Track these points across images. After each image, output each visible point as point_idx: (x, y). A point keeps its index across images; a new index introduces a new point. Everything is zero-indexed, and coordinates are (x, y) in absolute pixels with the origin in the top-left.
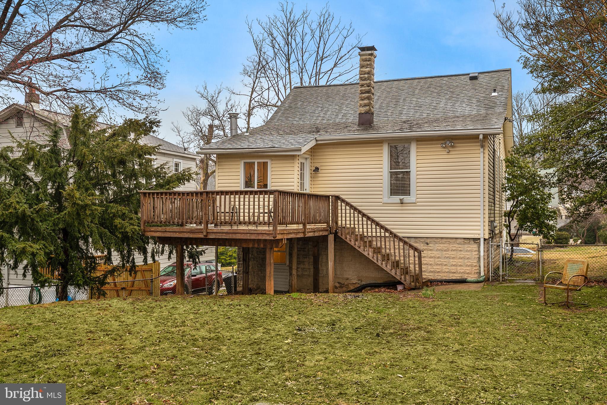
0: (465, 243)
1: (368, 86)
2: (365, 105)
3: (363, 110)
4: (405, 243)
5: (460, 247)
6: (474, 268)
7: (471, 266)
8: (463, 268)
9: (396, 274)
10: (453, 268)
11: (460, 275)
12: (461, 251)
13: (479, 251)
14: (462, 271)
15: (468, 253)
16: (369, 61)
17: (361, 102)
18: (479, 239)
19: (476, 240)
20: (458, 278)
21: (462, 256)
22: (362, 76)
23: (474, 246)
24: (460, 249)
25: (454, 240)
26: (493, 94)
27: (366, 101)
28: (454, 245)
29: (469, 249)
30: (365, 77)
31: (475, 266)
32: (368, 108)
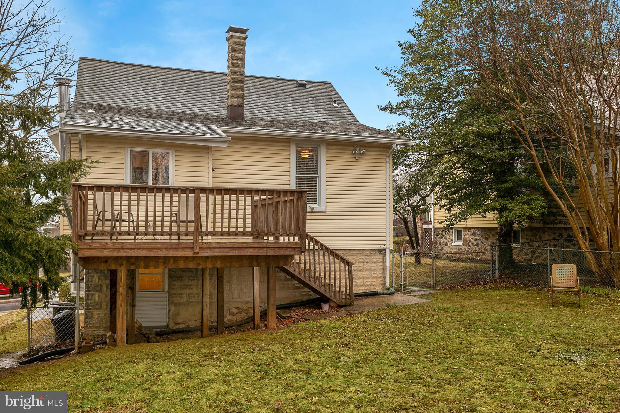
0: (371, 255)
1: (242, 75)
2: (238, 97)
3: (235, 101)
4: (337, 256)
5: (367, 259)
6: (380, 280)
7: (377, 277)
8: (369, 280)
9: (325, 291)
10: (361, 280)
11: (367, 288)
12: (367, 262)
13: (384, 262)
14: (368, 283)
15: (374, 265)
16: (242, 45)
17: (233, 92)
18: (385, 250)
19: (382, 251)
20: (365, 291)
21: (368, 268)
22: (234, 61)
23: (379, 258)
24: (367, 260)
25: (362, 252)
26: (335, 105)
27: (239, 92)
28: (362, 257)
29: (375, 260)
30: (238, 63)
31: (380, 278)
32: (241, 100)
